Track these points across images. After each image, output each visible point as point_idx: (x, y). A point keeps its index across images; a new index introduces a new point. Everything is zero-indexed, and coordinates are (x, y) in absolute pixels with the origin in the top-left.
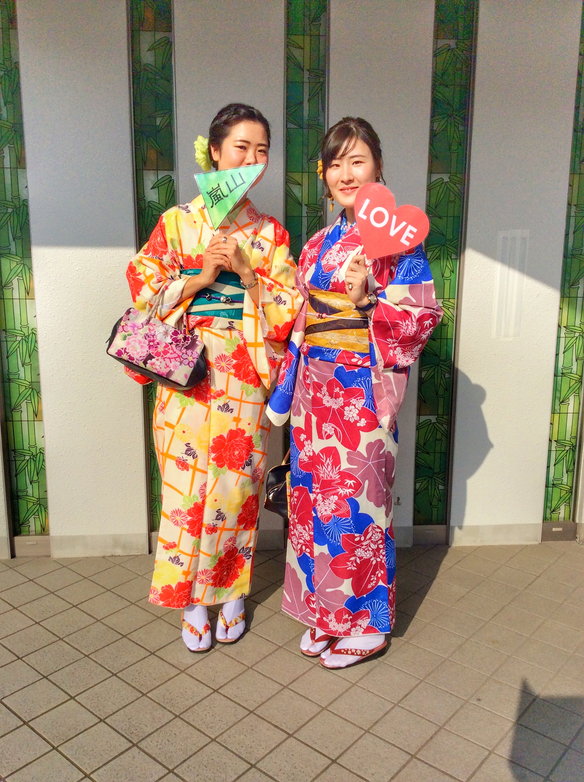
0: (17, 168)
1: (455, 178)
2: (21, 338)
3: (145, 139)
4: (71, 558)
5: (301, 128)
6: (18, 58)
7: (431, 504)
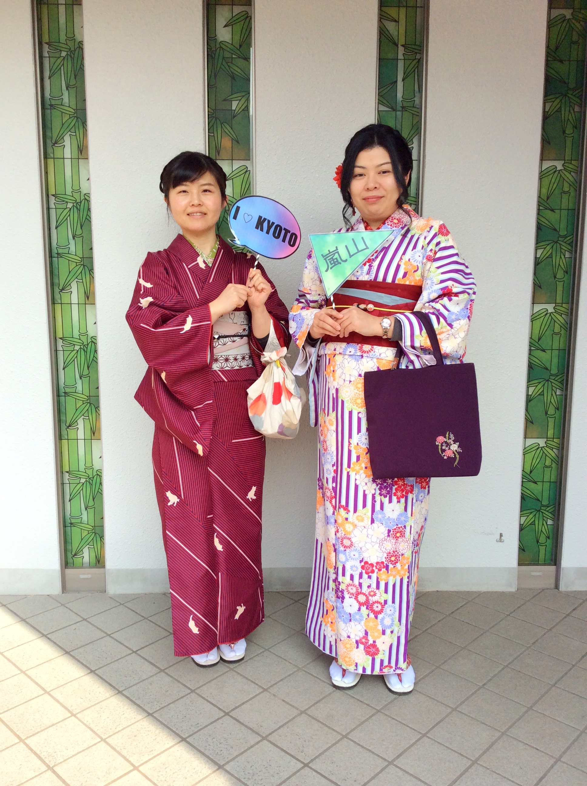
0: (79, 159)
1: (570, 166)
2: (79, 347)
3: (219, 126)
4: (129, 595)
5: (394, 110)
6: (83, 36)
7: (538, 542)
